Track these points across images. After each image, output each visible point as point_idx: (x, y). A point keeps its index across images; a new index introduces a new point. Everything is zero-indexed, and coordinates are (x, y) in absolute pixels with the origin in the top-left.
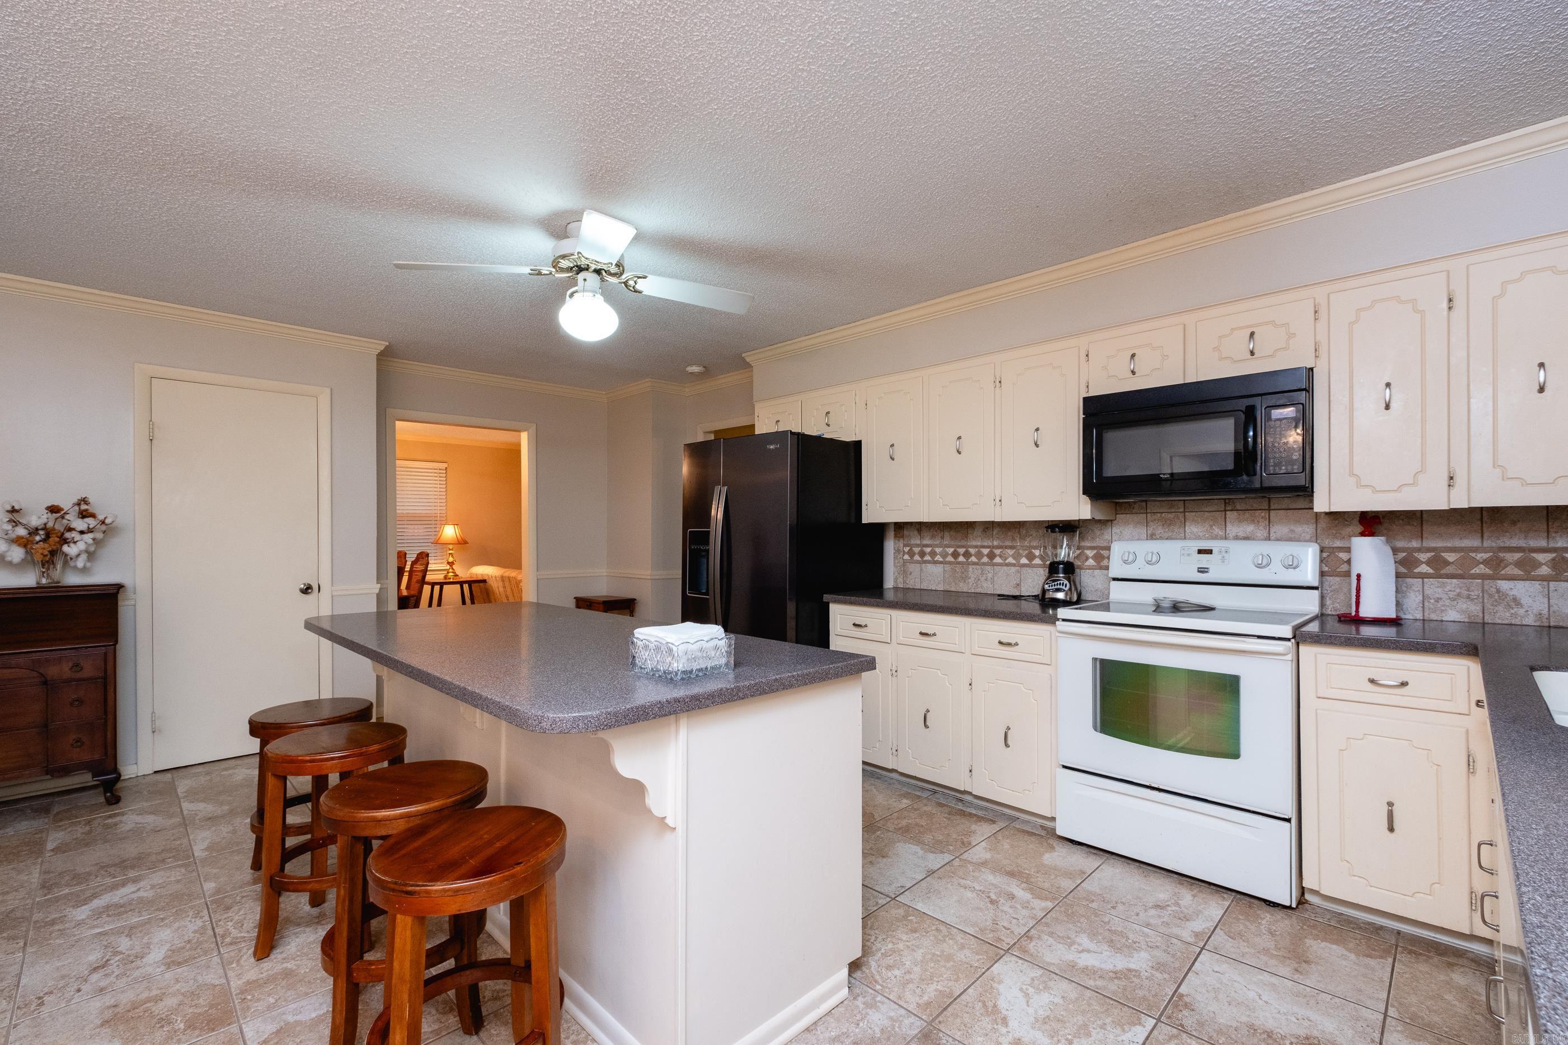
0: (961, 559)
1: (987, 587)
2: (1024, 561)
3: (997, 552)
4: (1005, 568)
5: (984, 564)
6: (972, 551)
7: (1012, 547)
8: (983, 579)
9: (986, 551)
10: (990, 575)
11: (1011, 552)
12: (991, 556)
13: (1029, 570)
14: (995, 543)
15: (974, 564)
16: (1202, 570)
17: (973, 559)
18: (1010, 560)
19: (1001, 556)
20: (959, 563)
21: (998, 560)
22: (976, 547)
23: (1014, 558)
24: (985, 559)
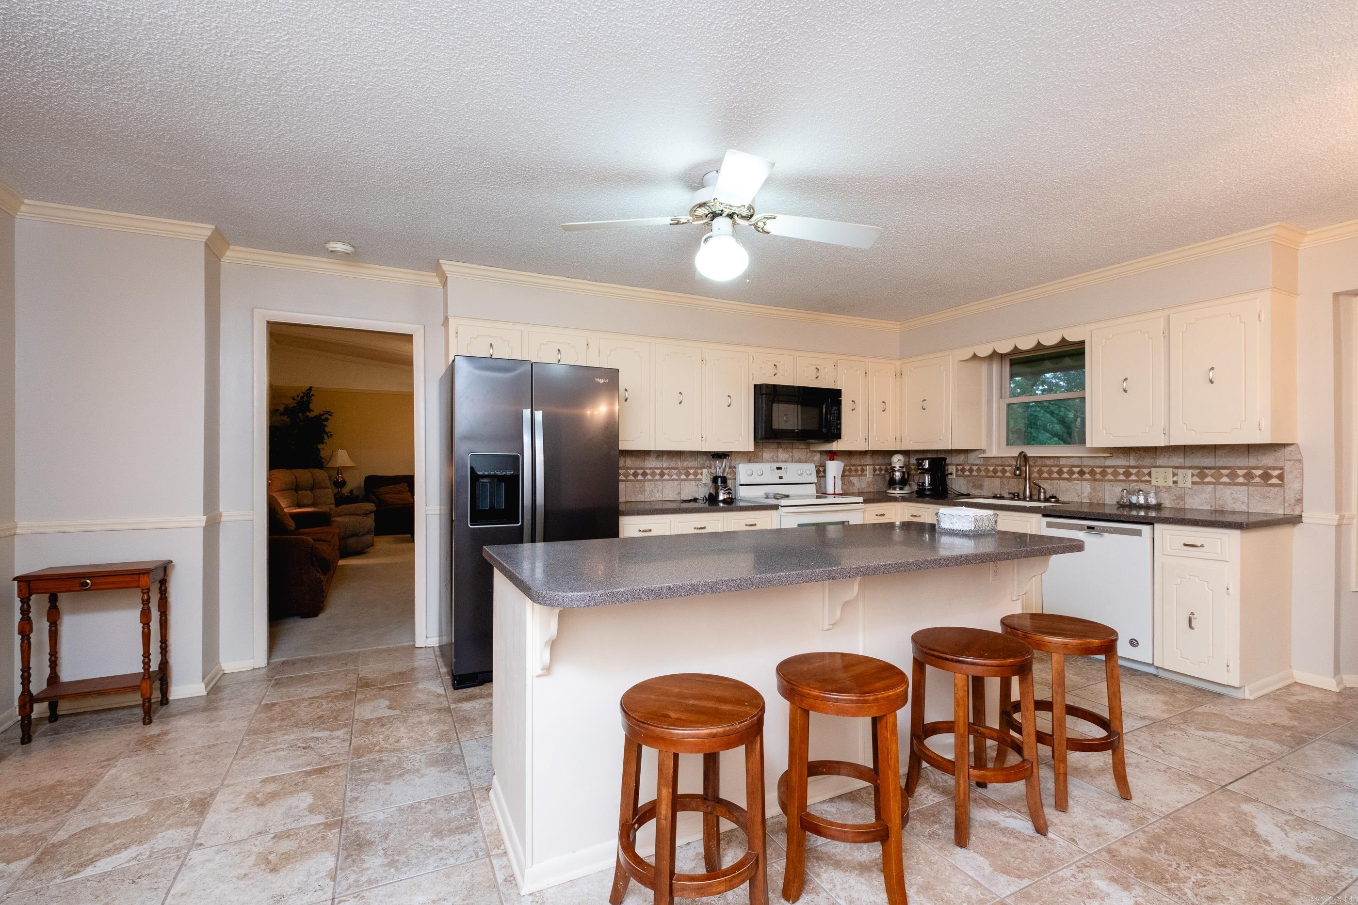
0: (640, 477)
1: (658, 496)
2: (683, 477)
3: (666, 471)
4: (671, 482)
5: (657, 480)
6: (648, 471)
7: (676, 468)
8: (655, 491)
9: (658, 471)
10: (661, 488)
11: (675, 471)
12: (662, 474)
13: (686, 483)
14: (665, 465)
15: (650, 480)
16: (781, 478)
17: (649, 477)
18: (675, 477)
19: (668, 475)
20: (638, 481)
21: (666, 477)
22: (651, 468)
23: (677, 476)
24: (657, 477)
